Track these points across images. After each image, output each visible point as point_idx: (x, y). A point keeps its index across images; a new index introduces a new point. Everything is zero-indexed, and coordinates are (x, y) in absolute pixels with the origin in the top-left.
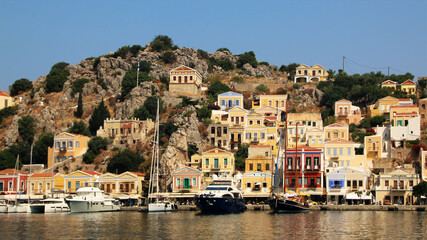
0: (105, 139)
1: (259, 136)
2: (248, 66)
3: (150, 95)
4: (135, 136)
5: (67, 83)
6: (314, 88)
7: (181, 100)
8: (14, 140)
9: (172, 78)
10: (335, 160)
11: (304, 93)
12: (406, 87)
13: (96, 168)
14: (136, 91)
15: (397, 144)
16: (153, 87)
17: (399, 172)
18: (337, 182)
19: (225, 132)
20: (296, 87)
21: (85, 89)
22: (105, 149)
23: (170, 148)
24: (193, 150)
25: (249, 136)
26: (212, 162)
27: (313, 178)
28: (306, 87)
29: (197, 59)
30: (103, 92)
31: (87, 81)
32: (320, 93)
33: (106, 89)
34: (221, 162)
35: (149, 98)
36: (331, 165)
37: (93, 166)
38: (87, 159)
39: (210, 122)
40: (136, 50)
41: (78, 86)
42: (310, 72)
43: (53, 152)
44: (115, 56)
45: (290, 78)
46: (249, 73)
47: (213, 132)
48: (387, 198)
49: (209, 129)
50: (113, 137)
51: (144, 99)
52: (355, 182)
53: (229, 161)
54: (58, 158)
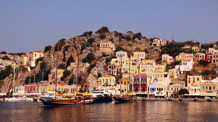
0: (70, 71)
1: (128, 69)
2: (136, 39)
3: (89, 52)
4: (80, 69)
5: (63, 47)
6: (159, 48)
7: (102, 54)
8: (38, 71)
9: (101, 45)
10: (156, 79)
11: (154, 50)
12: (194, 48)
13: (65, 83)
14: (84, 51)
15: (182, 73)
16: (91, 49)
17: (177, 85)
18: (153, 89)
19: (115, 68)
20: (152, 48)
21: (68, 50)
22: (69, 75)
23: (90, 75)
24: (100, 75)
25: (124, 69)
26: (105, 81)
27: (144, 87)
28: (156, 48)
29: (114, 37)
30: (75, 51)
31: (70, 46)
32: (160, 50)
33: (77, 49)
34: (109, 80)
35: (89, 54)
36: (154, 82)
37: (64, 82)
38: (62, 79)
39: (110, 64)
40: (90, 33)
41: (66, 49)
42: (159, 41)
43: (50, 76)
44: (82, 36)
45: (151, 44)
46: (136, 42)
47: (110, 68)
48: (172, 95)
49: (108, 67)
50: (73, 70)
51: (87, 54)
52: (160, 89)
53: (112, 80)
54: (52, 78)
